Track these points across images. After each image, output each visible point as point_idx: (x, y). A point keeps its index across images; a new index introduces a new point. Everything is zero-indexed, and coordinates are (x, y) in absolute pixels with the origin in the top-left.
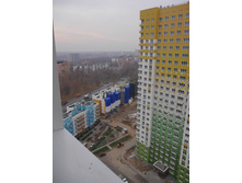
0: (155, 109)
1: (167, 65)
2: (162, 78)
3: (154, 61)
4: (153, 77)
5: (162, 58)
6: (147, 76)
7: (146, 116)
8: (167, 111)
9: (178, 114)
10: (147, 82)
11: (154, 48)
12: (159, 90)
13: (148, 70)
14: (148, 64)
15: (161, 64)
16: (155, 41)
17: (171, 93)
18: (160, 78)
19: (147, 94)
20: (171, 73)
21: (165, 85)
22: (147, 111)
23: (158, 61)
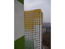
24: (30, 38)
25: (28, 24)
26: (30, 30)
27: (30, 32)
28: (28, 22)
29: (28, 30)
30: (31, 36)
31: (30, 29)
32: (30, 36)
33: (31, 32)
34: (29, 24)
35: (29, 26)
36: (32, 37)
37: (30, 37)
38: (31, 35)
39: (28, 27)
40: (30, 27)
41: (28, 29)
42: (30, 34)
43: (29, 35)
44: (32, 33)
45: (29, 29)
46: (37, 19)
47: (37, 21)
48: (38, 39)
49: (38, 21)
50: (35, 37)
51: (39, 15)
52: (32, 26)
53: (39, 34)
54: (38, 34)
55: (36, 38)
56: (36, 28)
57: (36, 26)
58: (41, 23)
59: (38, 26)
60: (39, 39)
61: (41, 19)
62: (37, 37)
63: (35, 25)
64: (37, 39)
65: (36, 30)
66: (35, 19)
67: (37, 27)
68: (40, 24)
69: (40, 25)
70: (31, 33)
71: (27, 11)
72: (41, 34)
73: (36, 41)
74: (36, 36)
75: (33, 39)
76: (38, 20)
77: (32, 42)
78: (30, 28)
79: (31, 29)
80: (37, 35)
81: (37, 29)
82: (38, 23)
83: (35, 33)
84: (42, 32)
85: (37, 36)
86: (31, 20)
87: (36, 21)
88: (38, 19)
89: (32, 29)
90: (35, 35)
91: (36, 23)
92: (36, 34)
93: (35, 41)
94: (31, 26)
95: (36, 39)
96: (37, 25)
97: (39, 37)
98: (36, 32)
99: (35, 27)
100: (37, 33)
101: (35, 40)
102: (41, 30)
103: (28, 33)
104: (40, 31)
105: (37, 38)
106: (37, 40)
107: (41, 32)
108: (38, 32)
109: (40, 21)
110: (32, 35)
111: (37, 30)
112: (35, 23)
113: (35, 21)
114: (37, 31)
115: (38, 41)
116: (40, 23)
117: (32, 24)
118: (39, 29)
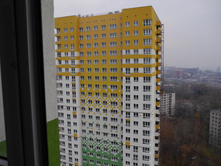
24: (105, 138)
25: (94, 73)
26: (105, 103)
27: (105, 111)
28: (93, 65)
29: (97, 102)
30: (108, 130)
31: (105, 99)
32: (102, 130)
33: (109, 109)
34: (101, 74)
35: (101, 82)
36: (114, 132)
37: (106, 134)
38: (109, 123)
39: (94, 90)
40: (105, 86)
41: (94, 98)
42: (105, 119)
43: (102, 122)
44: (115, 116)
45: (101, 98)
46: (136, 51)
47: (136, 60)
48: (140, 144)
49: (141, 61)
50: (126, 135)
51: (146, 35)
52: (114, 83)
53: (146, 120)
54: (140, 120)
55: (132, 135)
56: (133, 93)
57: (133, 84)
58: (153, 70)
59: (141, 83)
60: (146, 141)
61: (153, 52)
62: (136, 132)
63: (128, 79)
64: (136, 140)
65: (133, 101)
66: (128, 51)
67: (136, 88)
68: (147, 74)
69: (147, 79)
70: (109, 115)
71: (92, 17)
72: (153, 120)
73: (131, 151)
74: (132, 127)
75: (118, 141)
76: (141, 56)
77: (115, 154)
78: (105, 94)
79: (109, 99)
80: (136, 123)
81: (136, 97)
82: (141, 70)
83: (128, 113)
84: (158, 112)
85: (136, 128)
86: (109, 56)
87: (132, 61)
88: (141, 52)
89: (114, 99)
90: (128, 122)
91: (132, 70)
92: (133, 119)
93: (125, 151)
94: (109, 82)
95: (132, 143)
96: (136, 79)
97: (146, 133)
98: (132, 110)
99: (128, 88)
100: (136, 114)
101: (128, 147)
102: (153, 103)
103: (94, 113)
104: (147, 106)
105: (136, 136)
106: (136, 148)
107: (153, 111)
108: (140, 110)
109: (147, 59)
110: (114, 124)
111: (136, 102)
112: (128, 70)
113: (128, 60)
114: (136, 106)
115: (140, 150)
116: (147, 69)
117: (113, 74)
118: (147, 97)
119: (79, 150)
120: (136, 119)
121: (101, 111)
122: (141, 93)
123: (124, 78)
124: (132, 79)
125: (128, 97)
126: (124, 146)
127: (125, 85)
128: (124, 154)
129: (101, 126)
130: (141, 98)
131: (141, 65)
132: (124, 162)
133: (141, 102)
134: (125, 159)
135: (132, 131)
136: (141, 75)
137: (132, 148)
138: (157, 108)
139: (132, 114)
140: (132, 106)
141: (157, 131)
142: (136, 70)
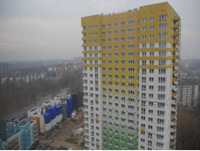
0: (105, 122)
1: (114, 72)
2: (110, 87)
3: (99, 69)
4: (100, 86)
5: (107, 65)
6: (94, 86)
7: (96, 131)
8: (119, 122)
9: (130, 124)
10: (94, 92)
11: (99, 55)
12: (107, 100)
13: (93, 79)
14: (93, 72)
15: (107, 72)
16: (99, 48)
17: (121, 102)
18: (108, 87)
19: (95, 106)
20: (119, 80)
21: (113, 94)
22: (95, 125)
23: (104, 69)
24: (123, 123)
25: (114, 65)
26: (123, 91)
27: (123, 99)
28: (114, 58)
29: (117, 91)
30: (126, 116)
31: (123, 88)
32: (121, 116)
33: (127, 98)
34: (120, 65)
35: (120, 73)
36: (131, 118)
37: (123, 120)
38: (127, 110)
39: (114, 80)
40: (123, 77)
41: (114, 87)
42: (123, 106)
44: (132, 104)
45: (120, 87)
46: (152, 45)
47: (152, 53)
48: (154, 131)
49: (156, 54)
50: (141, 122)
51: (162, 30)
52: (131, 73)
54: (155, 108)
55: (147, 123)
56: (148, 83)
57: (148, 75)
59: (156, 74)
60: (160, 129)
61: (169, 46)
62: (151, 119)
63: (144, 70)
64: (150, 127)
65: (148, 91)
66: (144, 45)
67: (151, 79)
68: (162, 66)
69: (163, 71)
70: (127, 103)
72: (168, 109)
73: (145, 137)
74: (147, 115)
75: (134, 127)
76: (156, 50)
77: (131, 138)
78: (123, 84)
79: (127, 89)
80: (151, 111)
81: (151, 87)
82: (156, 63)
83: (144, 102)
86: (127, 50)
87: (148, 54)
88: (157, 45)
89: (131, 89)
90: (144, 110)
91: (148, 63)
92: (148, 107)
93: (140, 136)
94: (128, 73)
95: (147, 130)
96: (152, 71)
98: (148, 99)
99: (144, 79)
100: (151, 103)
101: (143, 133)
103: (113, 101)
104: (162, 96)
105: (151, 124)
106: (150, 134)
108: (155, 99)
110: (131, 111)
111: (151, 92)
112: (144, 62)
113: (144, 54)
114: (151, 95)
116: (163, 61)
117: (131, 66)
119: (100, 131)
120: (151, 108)
121: (120, 98)
122: (156, 84)
123: (141, 70)
124: (148, 70)
125: (144, 87)
126: (140, 132)
127: (141, 76)
128: (139, 140)
129: (120, 112)
130: (156, 88)
131: (156, 58)
132: (139, 147)
133: (156, 92)
134: (140, 143)
135: (147, 119)
136: (156, 67)
137: (146, 134)
138: (173, 99)
139: (147, 103)
140: (147, 96)
141: (173, 120)
142: (152, 62)
